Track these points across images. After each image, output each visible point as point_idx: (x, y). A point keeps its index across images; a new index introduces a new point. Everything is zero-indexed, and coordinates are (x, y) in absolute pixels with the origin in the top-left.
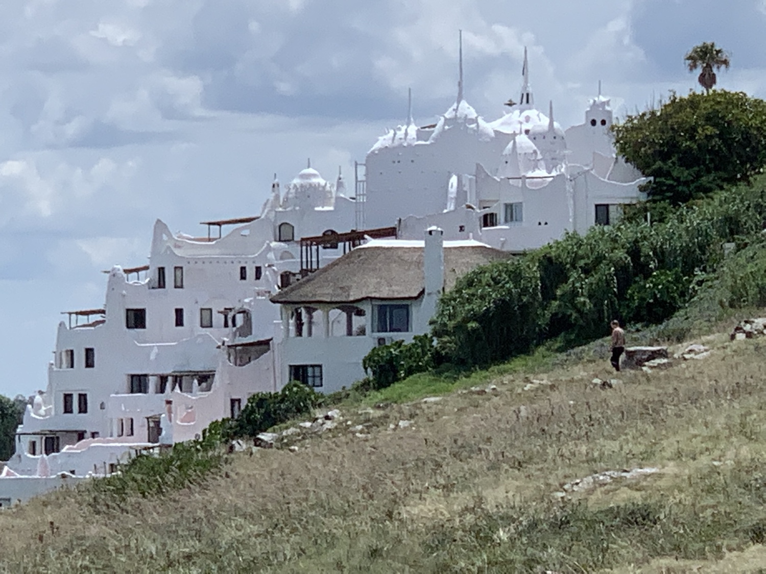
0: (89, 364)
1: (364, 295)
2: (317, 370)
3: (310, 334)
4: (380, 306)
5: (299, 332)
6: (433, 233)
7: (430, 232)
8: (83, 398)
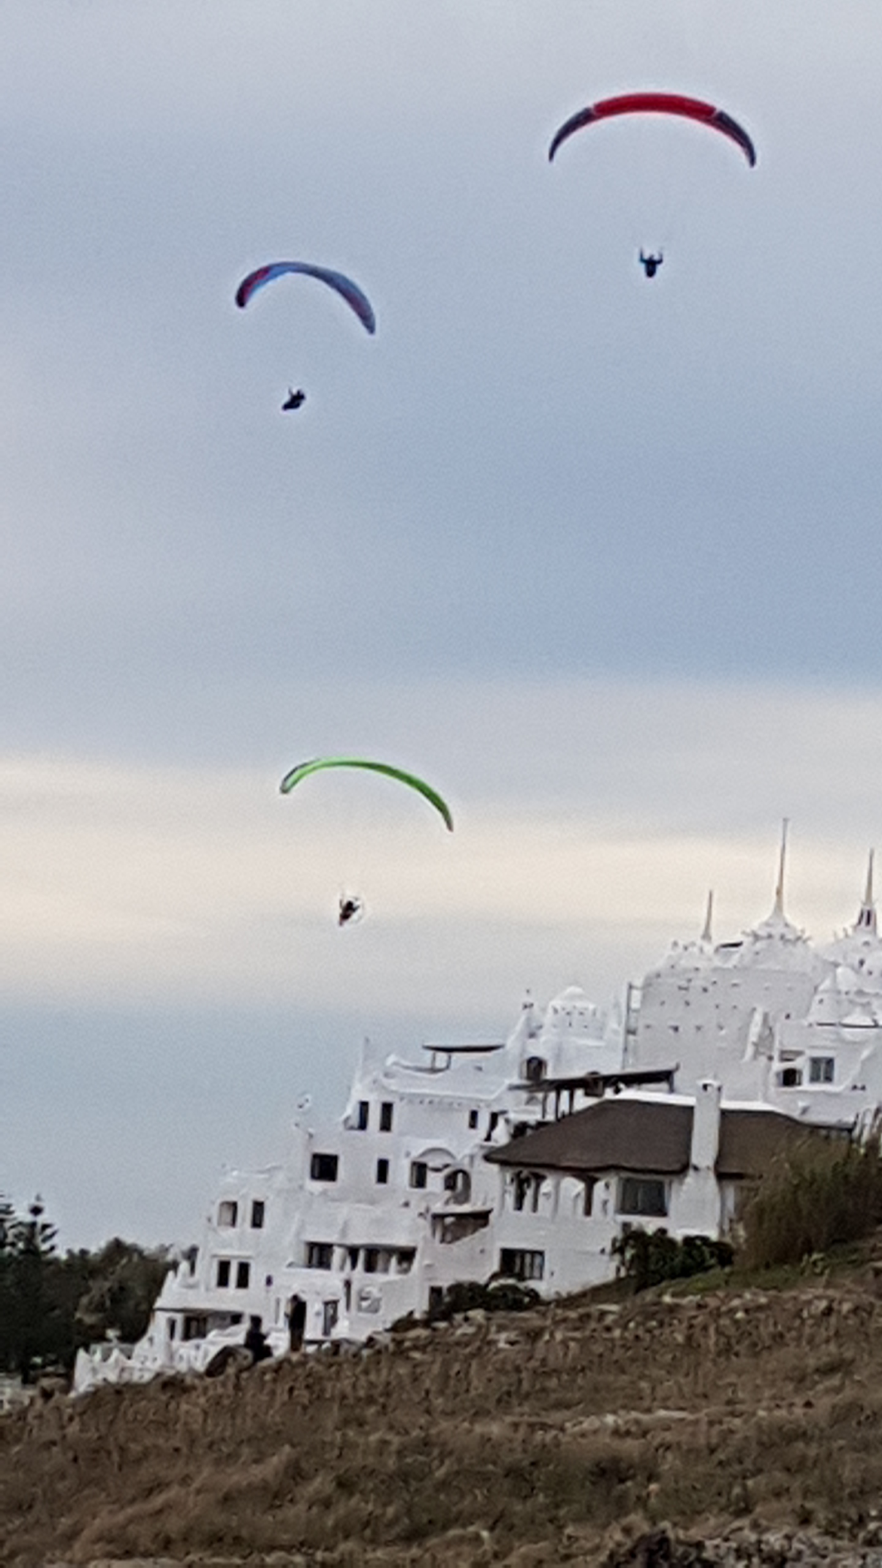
0: (257, 1223)
1: (611, 1162)
2: (538, 1260)
3: (535, 1208)
4: (628, 1180)
5: (519, 1206)
6: (709, 1088)
7: (705, 1087)
8: (244, 1269)
